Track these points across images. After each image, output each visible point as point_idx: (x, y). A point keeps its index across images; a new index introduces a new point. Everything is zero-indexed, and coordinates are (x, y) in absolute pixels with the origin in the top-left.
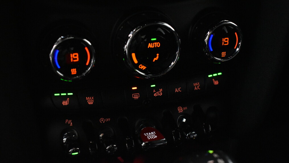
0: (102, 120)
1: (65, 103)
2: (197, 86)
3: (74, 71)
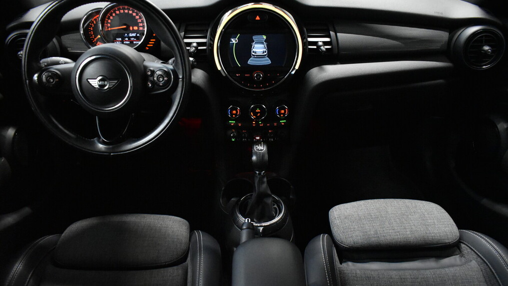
0: (244, 131)
1: (232, 124)
2: (275, 124)
3: (234, 116)
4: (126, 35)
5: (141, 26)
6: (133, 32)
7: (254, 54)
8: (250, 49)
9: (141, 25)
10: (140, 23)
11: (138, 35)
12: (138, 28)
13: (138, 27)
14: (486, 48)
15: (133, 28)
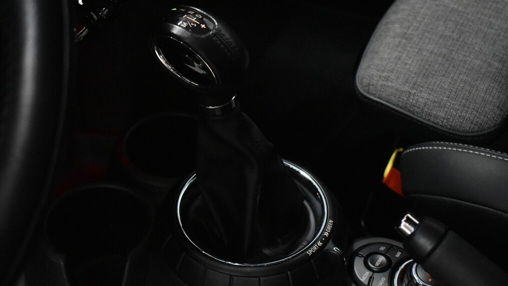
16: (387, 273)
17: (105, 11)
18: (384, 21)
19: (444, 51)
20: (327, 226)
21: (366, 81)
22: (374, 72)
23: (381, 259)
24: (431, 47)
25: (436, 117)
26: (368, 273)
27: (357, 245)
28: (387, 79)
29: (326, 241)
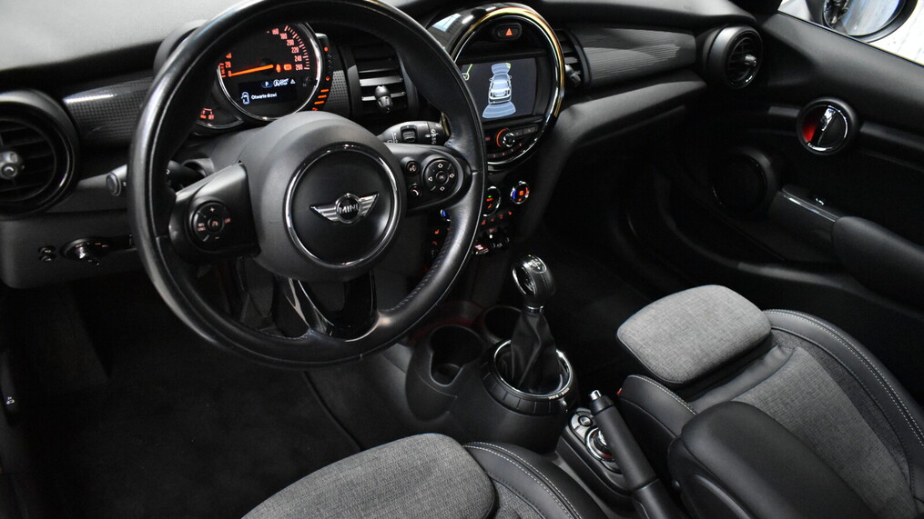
4: (267, 83)
5: (299, 63)
6: (283, 75)
7: (492, 98)
8: (488, 90)
9: (299, 58)
10: (297, 54)
11: (293, 82)
12: (294, 67)
13: (294, 64)
14: (750, 58)
15: (282, 68)
16: (587, 428)
17: (501, 245)
18: (650, 306)
19: (673, 333)
20: (565, 390)
21: (623, 332)
22: (629, 329)
23: (587, 420)
24: (666, 328)
25: (651, 364)
26: (578, 424)
27: (579, 410)
28: (633, 335)
29: (561, 397)
